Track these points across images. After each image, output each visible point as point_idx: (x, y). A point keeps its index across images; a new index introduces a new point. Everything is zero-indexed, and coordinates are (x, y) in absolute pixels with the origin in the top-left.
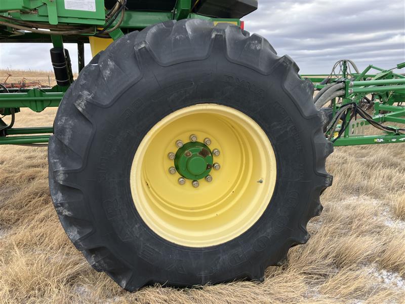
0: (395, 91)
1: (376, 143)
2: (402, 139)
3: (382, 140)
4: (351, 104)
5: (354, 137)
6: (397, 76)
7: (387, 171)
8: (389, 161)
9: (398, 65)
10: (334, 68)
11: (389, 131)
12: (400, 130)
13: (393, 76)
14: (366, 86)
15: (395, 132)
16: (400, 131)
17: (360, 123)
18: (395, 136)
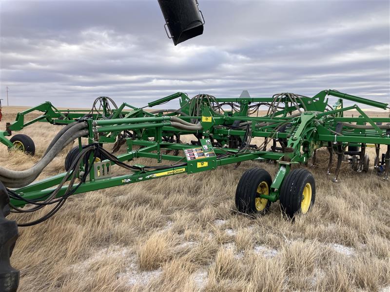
0: (146, 128)
1: (124, 184)
2: (148, 177)
3: (129, 180)
4: (93, 145)
5: (101, 180)
6: (148, 115)
7: (139, 209)
8: (142, 198)
9: (149, 104)
10: (95, 103)
11: (135, 170)
12: (145, 167)
13: (144, 114)
14: (119, 124)
15: (141, 170)
16: (145, 169)
17: (105, 164)
18: (141, 175)
